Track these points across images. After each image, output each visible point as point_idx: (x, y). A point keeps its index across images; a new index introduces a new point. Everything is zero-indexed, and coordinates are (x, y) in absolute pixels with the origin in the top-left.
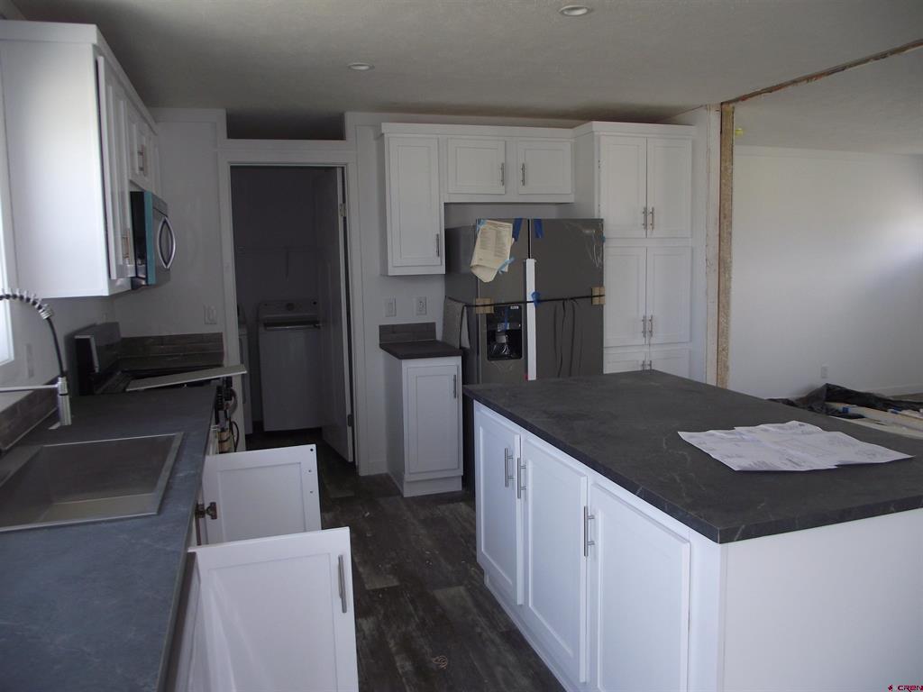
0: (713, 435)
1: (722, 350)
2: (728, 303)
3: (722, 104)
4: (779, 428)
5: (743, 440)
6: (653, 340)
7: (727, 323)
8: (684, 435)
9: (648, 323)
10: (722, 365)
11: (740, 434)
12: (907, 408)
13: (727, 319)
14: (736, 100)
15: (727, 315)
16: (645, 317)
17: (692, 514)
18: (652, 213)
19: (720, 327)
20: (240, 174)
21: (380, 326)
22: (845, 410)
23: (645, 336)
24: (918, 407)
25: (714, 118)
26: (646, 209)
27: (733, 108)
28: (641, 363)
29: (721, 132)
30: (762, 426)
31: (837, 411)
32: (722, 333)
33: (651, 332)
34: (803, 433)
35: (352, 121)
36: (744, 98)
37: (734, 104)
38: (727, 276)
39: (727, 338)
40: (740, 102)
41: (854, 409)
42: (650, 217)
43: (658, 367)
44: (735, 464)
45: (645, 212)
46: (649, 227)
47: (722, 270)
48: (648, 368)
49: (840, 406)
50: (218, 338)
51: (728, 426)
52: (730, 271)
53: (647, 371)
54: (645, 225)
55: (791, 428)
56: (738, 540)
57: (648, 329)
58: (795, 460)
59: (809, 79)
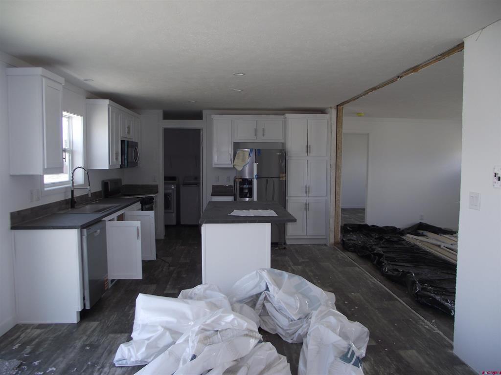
2: (340, 182)
3: (337, 106)
6: (310, 195)
7: (339, 190)
10: (338, 206)
15: (340, 187)
16: (306, 186)
18: (309, 147)
20: (167, 131)
21: (213, 186)
22: (422, 233)
23: (306, 193)
25: (334, 112)
26: (307, 146)
27: (342, 107)
29: (337, 117)
35: (205, 113)
37: (343, 105)
38: (340, 171)
39: (339, 195)
41: (425, 233)
42: (309, 149)
46: (309, 152)
47: (337, 169)
50: (156, 187)
52: (341, 169)
54: (307, 152)
57: (307, 190)
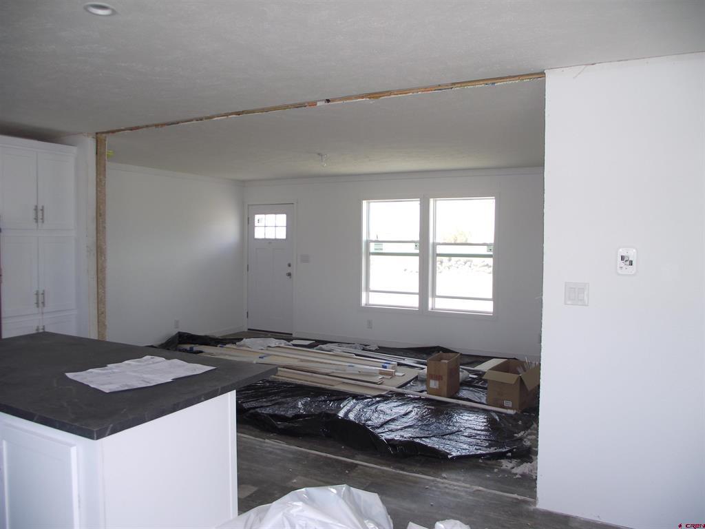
0: (92, 372)
1: (101, 314)
2: (104, 278)
3: (97, 133)
4: (138, 361)
5: (114, 373)
6: (46, 310)
7: (104, 293)
8: (70, 375)
9: (41, 296)
10: (101, 324)
11: (111, 369)
12: (228, 343)
13: (105, 291)
14: (108, 132)
15: (104, 287)
16: (38, 292)
17: (76, 424)
18: (42, 210)
19: (100, 297)
22: (191, 349)
23: (38, 306)
24: (235, 341)
25: (91, 144)
26: (36, 207)
27: (105, 137)
28: (36, 328)
29: (97, 154)
30: (126, 362)
31: (186, 350)
32: (101, 301)
33: (43, 303)
34: (154, 363)
36: (113, 132)
37: (107, 135)
39: (104, 304)
40: (110, 134)
41: (197, 348)
42: (40, 213)
43: (50, 329)
44: (106, 389)
45: (36, 209)
46: (40, 221)
47: (99, 254)
48: (41, 331)
49: (188, 347)
51: (102, 364)
52: (105, 255)
53: (41, 333)
54: (36, 219)
55: (146, 361)
56: (109, 435)
57: (40, 301)
58: (147, 380)
59: (157, 126)
